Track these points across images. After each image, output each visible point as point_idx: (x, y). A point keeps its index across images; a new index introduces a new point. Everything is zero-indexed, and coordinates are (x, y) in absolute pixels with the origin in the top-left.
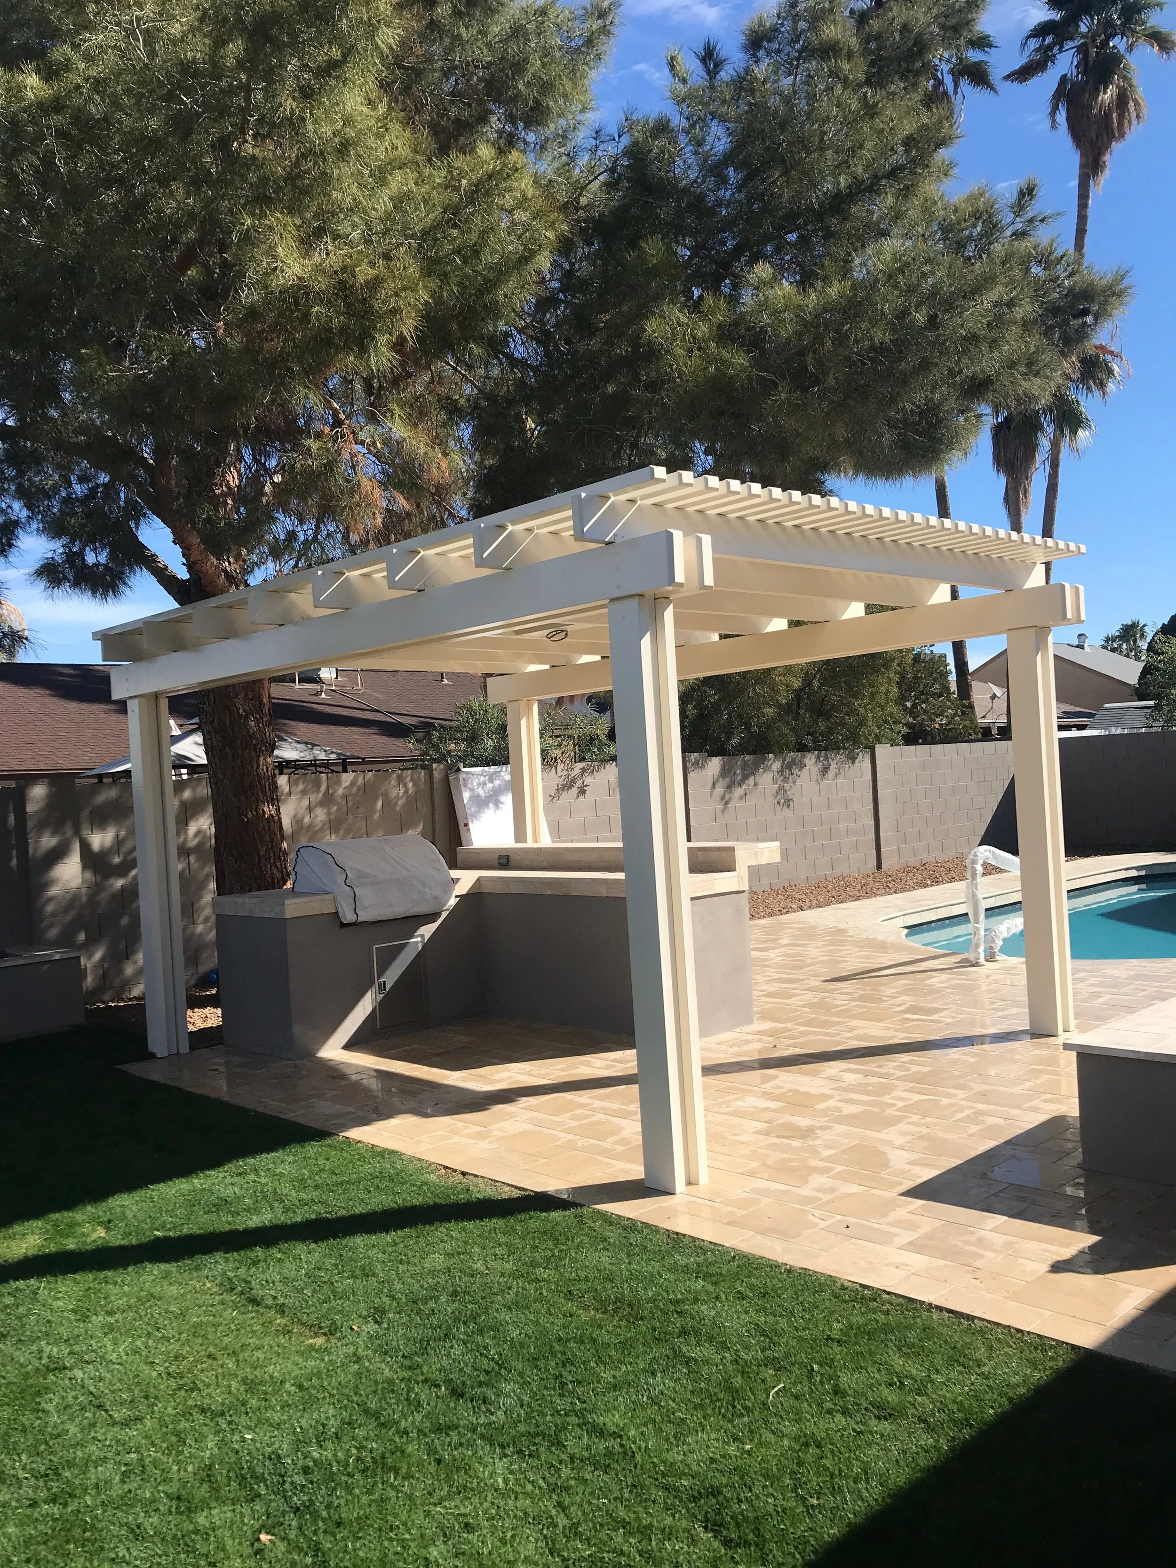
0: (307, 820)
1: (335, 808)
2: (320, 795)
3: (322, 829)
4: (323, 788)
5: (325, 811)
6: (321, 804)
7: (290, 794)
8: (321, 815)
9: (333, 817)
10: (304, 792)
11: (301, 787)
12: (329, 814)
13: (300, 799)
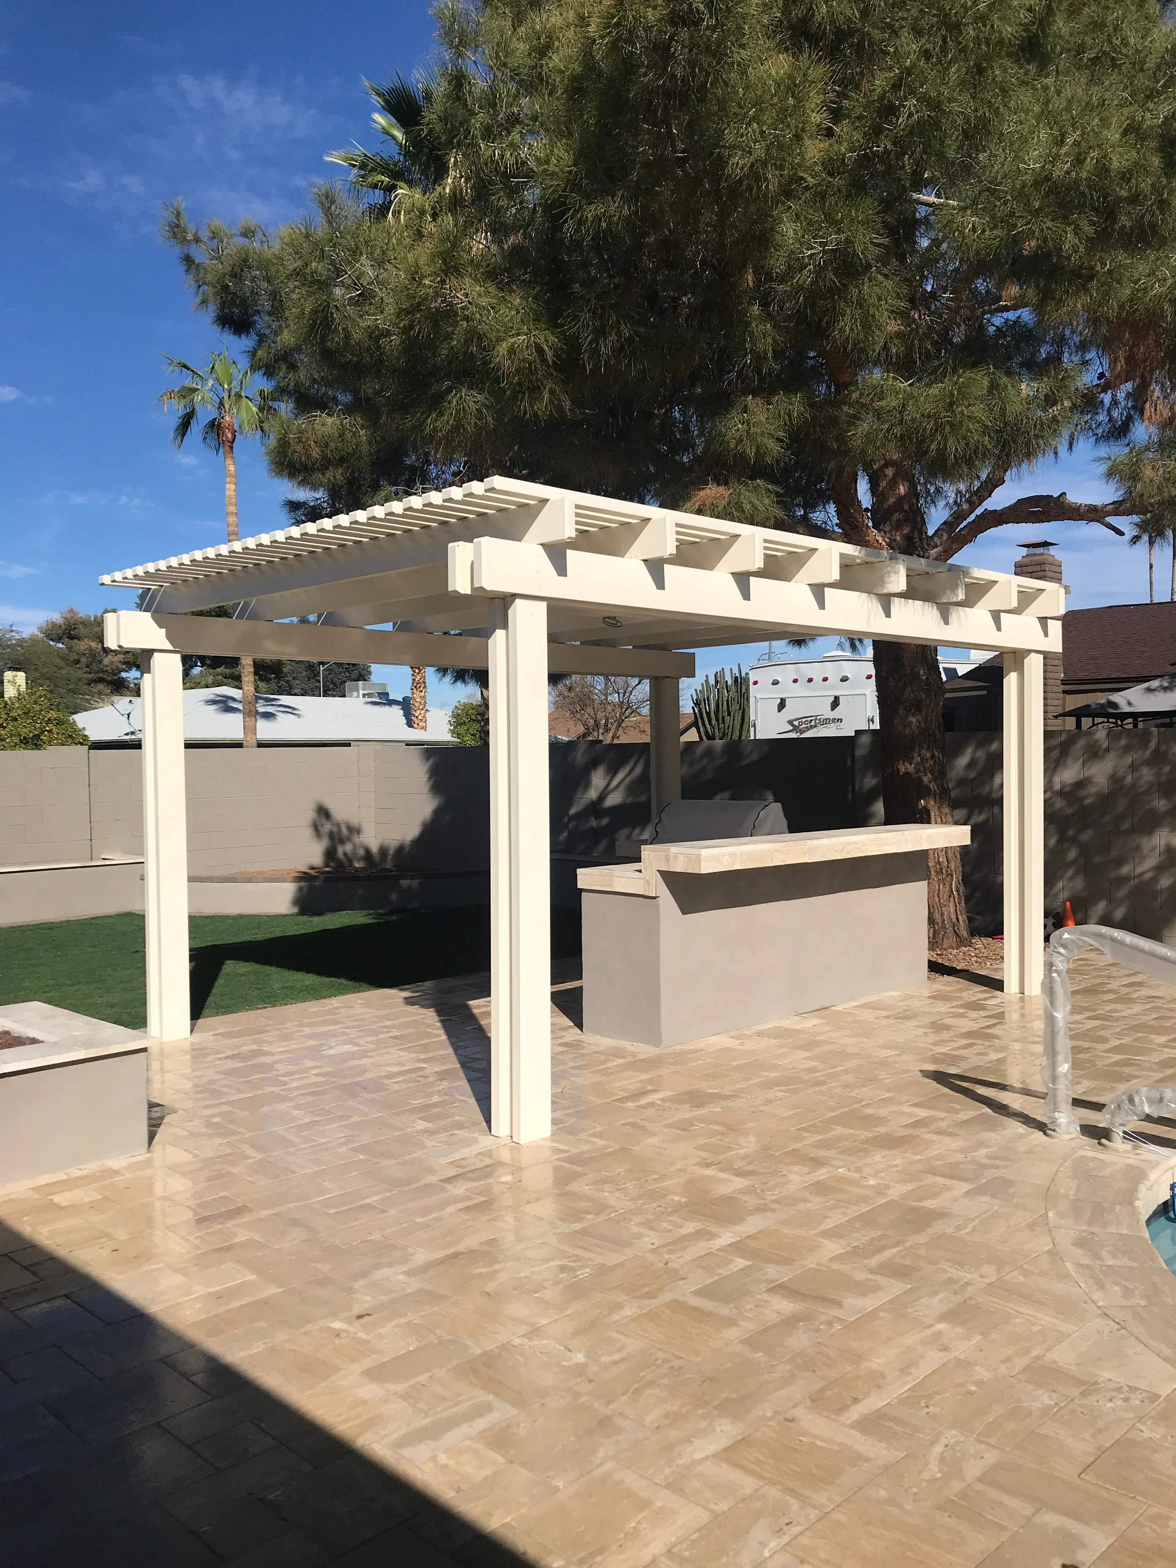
0: (1129, 779)
1: (1167, 769)
2: (1148, 752)
3: (1148, 792)
4: (1153, 744)
5: (1154, 771)
6: (1147, 763)
7: (1108, 750)
8: (1147, 775)
9: (1164, 778)
10: (1127, 749)
11: (1123, 742)
12: (1158, 774)
13: (1122, 756)
